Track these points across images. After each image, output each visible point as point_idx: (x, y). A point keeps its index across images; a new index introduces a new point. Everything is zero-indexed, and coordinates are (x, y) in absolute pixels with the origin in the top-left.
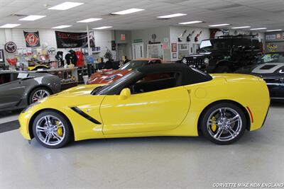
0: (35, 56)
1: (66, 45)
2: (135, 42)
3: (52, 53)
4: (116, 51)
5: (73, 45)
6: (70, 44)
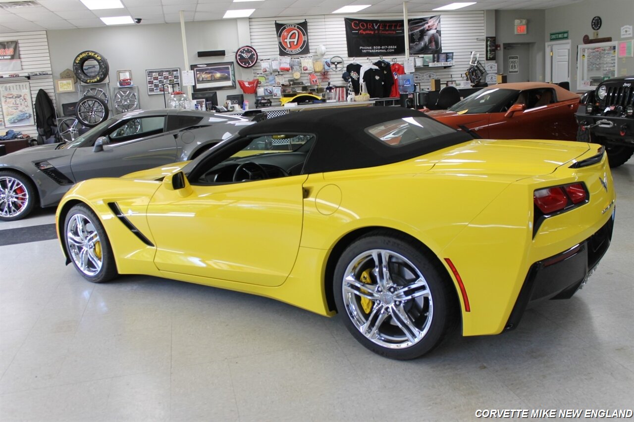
0: (297, 75)
1: (370, 49)
2: (552, 40)
3: (336, 68)
4: (496, 63)
5: (387, 49)
6: (379, 47)
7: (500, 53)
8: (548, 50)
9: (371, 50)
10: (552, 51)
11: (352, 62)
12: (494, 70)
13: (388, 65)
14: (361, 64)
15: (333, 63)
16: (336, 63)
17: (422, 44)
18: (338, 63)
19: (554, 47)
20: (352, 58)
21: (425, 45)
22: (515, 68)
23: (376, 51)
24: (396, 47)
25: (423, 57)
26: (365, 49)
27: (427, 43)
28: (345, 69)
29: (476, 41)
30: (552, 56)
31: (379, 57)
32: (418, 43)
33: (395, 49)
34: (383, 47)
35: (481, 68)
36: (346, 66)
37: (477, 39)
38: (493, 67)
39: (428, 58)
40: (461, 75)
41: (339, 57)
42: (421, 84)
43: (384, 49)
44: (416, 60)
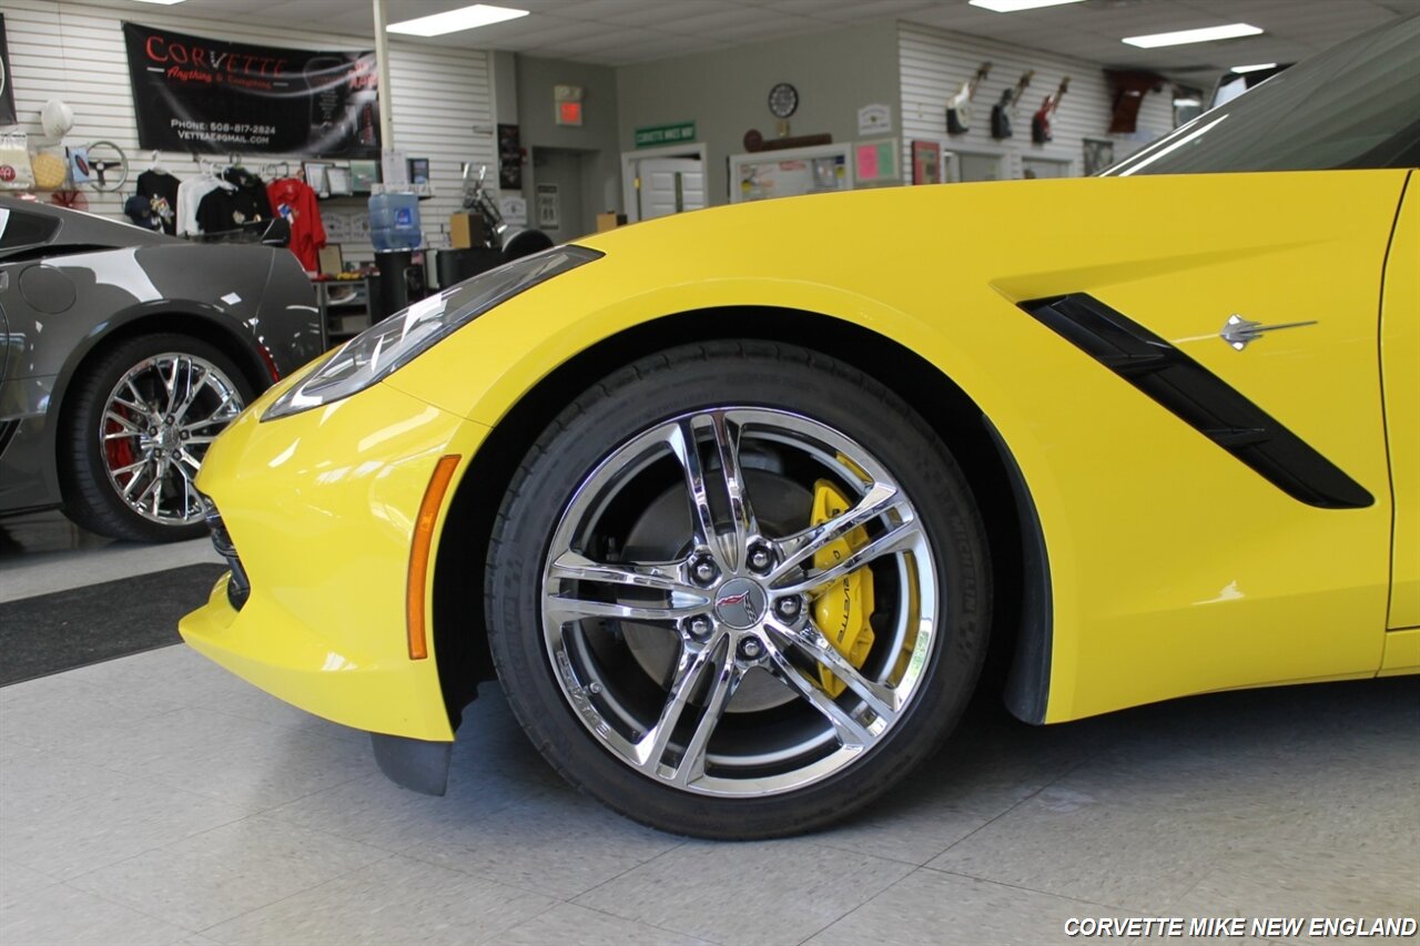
1: (200, 131)
2: (641, 145)
3: (102, 180)
4: (523, 196)
5: (248, 135)
6: (226, 127)
7: (528, 172)
8: (628, 171)
9: (205, 132)
10: (638, 176)
11: (151, 166)
12: (519, 217)
13: (256, 181)
14: (177, 176)
15: (93, 165)
16: (100, 167)
17: (342, 128)
18: (107, 166)
19: (645, 167)
20: (148, 155)
21: (350, 131)
22: (552, 217)
23: (219, 137)
24: (273, 131)
25: (345, 169)
26: (186, 129)
27: (356, 128)
28: (132, 188)
29: (470, 132)
30: (638, 191)
31: (225, 159)
32: (330, 124)
33: (270, 136)
34: (238, 128)
35: (492, 211)
36: (134, 176)
37: (474, 128)
38: (518, 207)
39: (363, 170)
40: (442, 226)
41: (114, 147)
42: (344, 248)
43: (240, 134)
44: (331, 173)
